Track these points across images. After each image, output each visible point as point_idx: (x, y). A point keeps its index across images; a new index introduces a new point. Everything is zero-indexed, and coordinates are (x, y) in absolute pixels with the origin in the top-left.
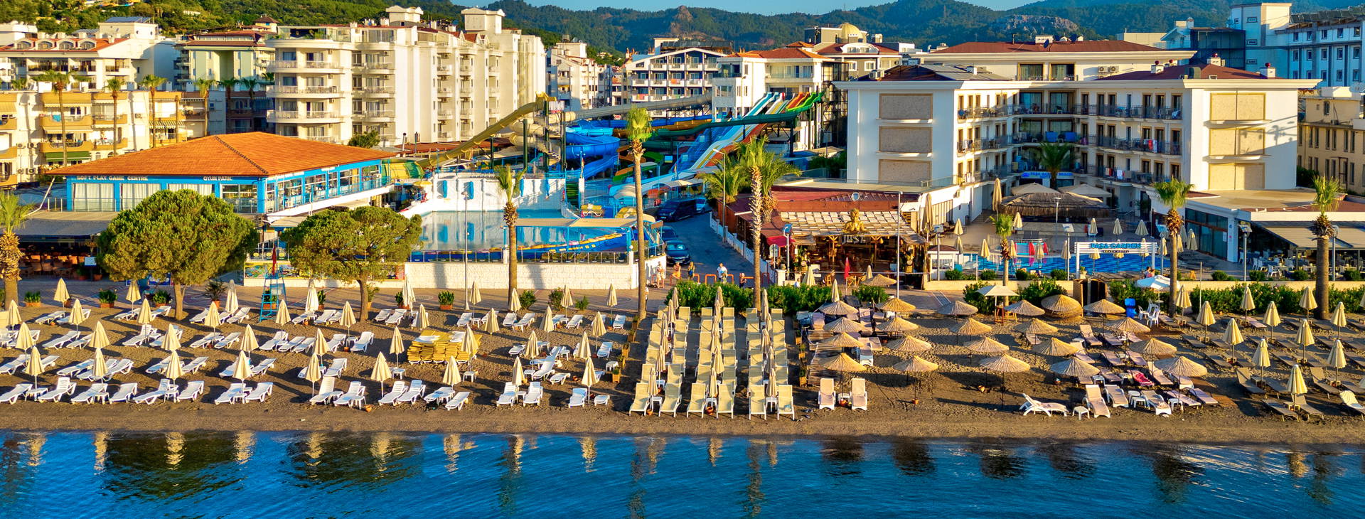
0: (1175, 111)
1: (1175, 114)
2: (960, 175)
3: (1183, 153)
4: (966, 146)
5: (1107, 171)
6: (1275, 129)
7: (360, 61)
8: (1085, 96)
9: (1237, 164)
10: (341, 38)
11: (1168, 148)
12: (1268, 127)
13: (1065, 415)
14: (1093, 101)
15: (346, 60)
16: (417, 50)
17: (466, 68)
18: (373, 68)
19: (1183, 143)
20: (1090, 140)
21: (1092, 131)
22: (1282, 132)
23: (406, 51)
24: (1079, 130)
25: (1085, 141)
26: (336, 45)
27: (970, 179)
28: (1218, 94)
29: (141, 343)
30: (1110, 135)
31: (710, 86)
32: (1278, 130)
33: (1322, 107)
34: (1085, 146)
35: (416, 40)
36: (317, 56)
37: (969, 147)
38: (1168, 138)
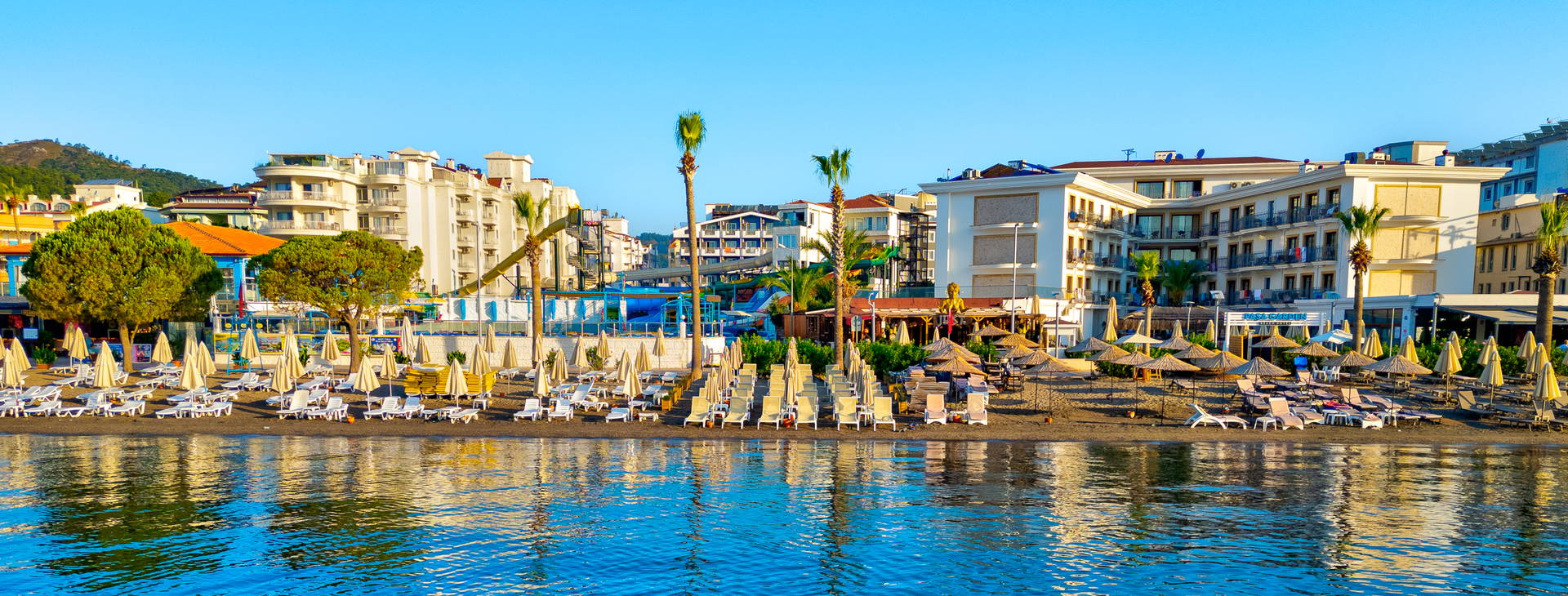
0: (1331, 207)
1: (1331, 211)
2: (1069, 290)
3: (1339, 259)
4: (1076, 255)
5: (1242, 295)
6: (1451, 230)
7: (366, 197)
8: (1215, 215)
9: (1404, 272)
10: (342, 168)
11: (1319, 254)
12: (1442, 228)
13: (1245, 427)
14: (1225, 216)
15: (350, 195)
16: (431, 189)
17: (490, 215)
18: (381, 205)
19: (1339, 246)
20: (1220, 264)
21: (1223, 252)
22: (1459, 234)
23: (419, 188)
24: (1206, 255)
25: (1213, 267)
26: (337, 175)
27: (1081, 296)
28: (1385, 186)
29: (76, 384)
30: (1245, 252)
31: (771, 236)
32: (1454, 232)
33: (1499, 222)
34: (1214, 273)
35: (431, 177)
36: (315, 187)
37: (1081, 257)
38: (1320, 242)
